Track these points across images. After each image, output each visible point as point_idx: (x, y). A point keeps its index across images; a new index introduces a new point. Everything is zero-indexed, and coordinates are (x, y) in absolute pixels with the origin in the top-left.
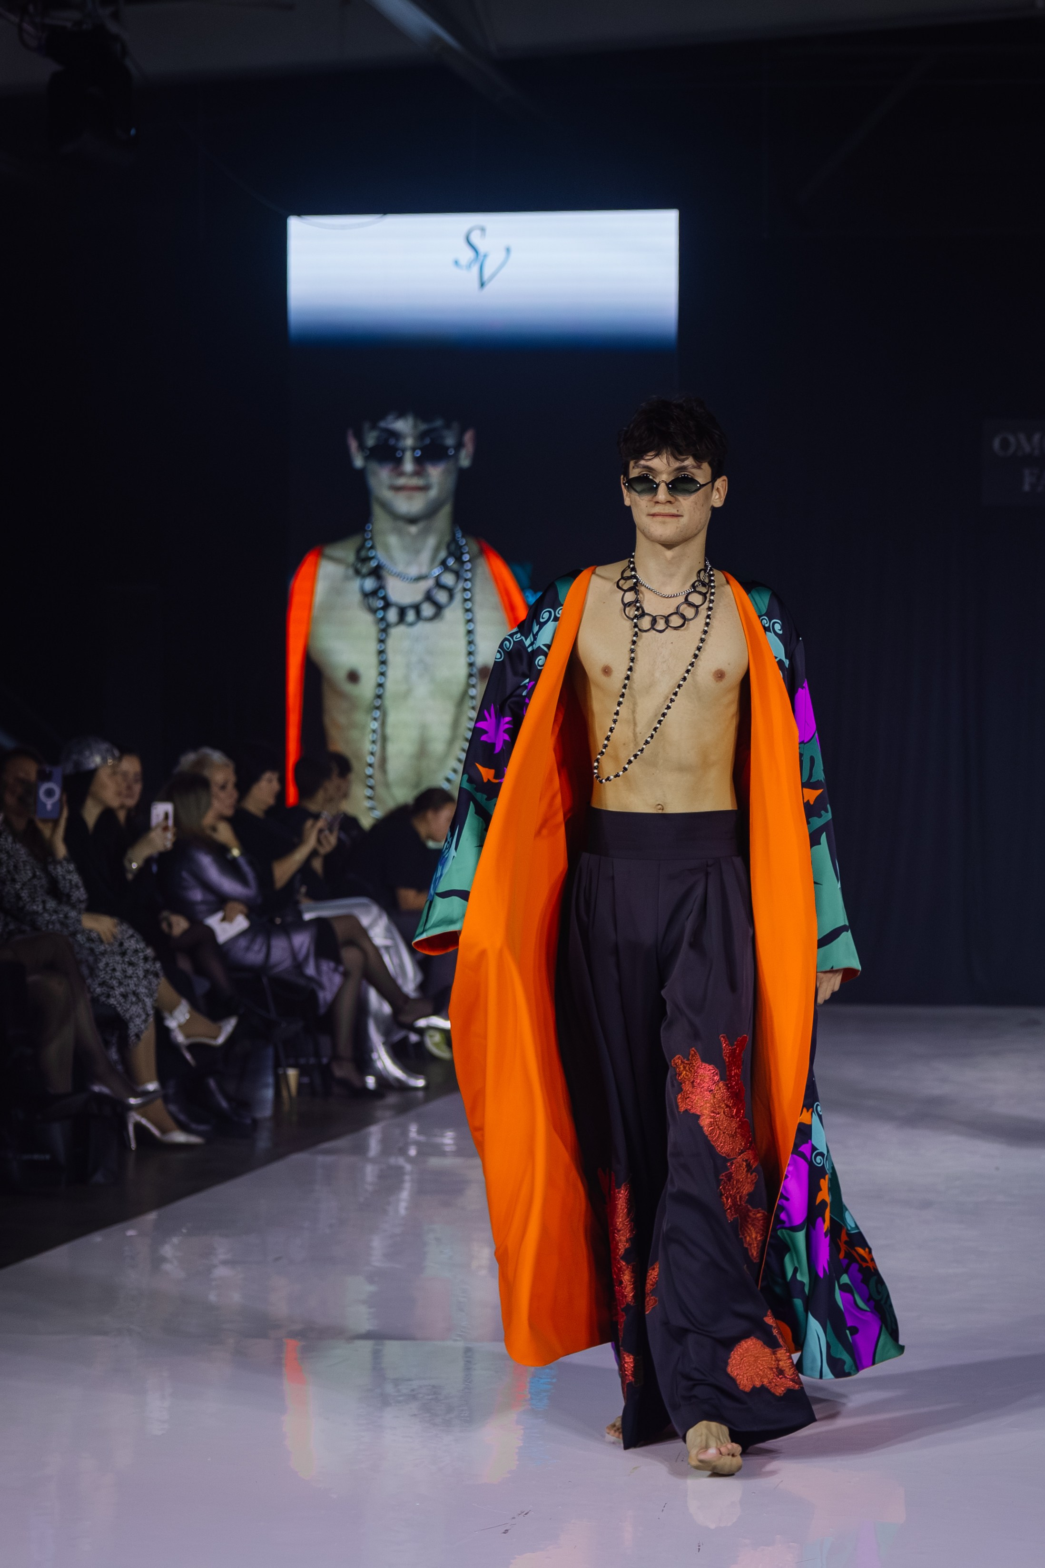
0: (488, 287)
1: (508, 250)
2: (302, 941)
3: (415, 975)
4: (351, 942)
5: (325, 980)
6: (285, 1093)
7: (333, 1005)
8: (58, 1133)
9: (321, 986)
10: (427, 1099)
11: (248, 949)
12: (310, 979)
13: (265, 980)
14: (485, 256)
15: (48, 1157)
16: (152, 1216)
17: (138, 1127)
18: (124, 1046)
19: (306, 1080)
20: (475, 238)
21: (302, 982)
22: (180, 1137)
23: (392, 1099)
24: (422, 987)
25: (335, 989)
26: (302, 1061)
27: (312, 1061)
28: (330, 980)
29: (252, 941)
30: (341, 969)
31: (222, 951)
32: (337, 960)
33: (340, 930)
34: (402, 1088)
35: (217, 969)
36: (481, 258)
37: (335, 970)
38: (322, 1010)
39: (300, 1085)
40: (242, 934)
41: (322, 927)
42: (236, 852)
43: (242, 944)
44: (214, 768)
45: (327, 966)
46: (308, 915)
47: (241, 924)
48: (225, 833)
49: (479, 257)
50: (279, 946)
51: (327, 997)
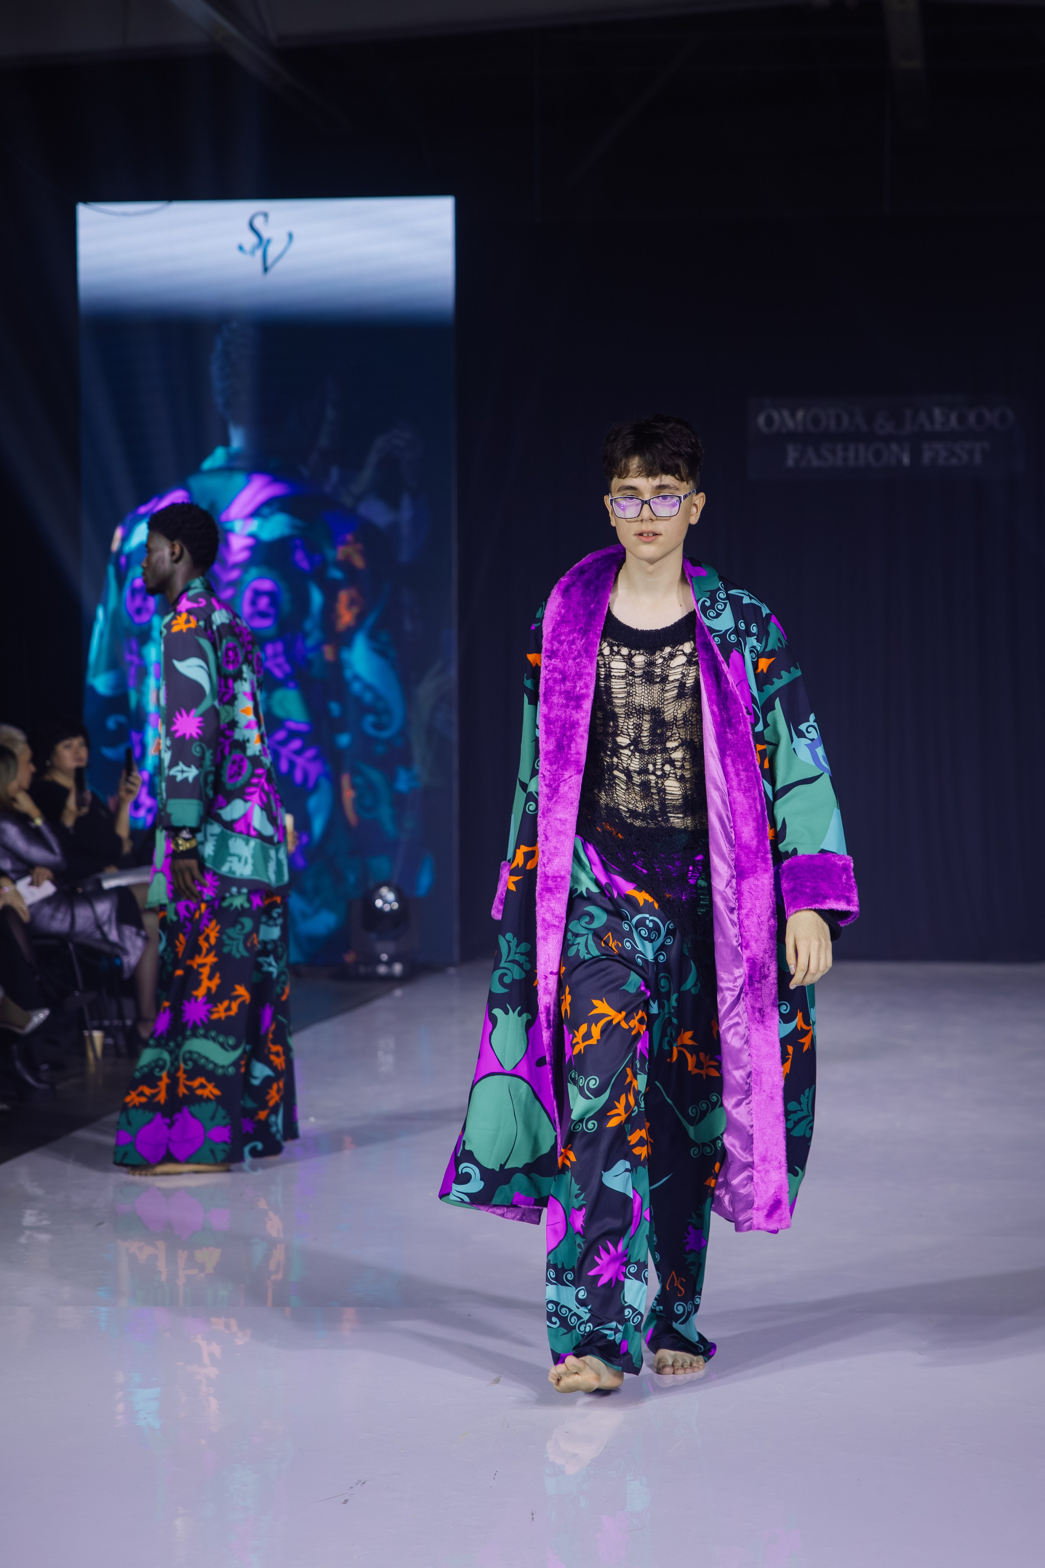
0: (272, 272)
1: (291, 236)
2: (104, 908)
5: (128, 945)
6: (90, 1055)
7: (137, 970)
9: (125, 952)
11: (52, 917)
12: (113, 945)
13: (71, 946)
14: (269, 241)
19: (110, 1041)
20: (259, 223)
21: (107, 948)
25: (138, 953)
26: (106, 1023)
27: (116, 1022)
28: (134, 945)
29: (57, 909)
30: (143, 933)
32: (139, 925)
33: (138, 897)
35: (20, 938)
36: (264, 242)
37: (138, 934)
38: (127, 975)
39: (105, 1047)
40: (47, 901)
41: (123, 895)
42: (39, 822)
43: (47, 911)
44: (12, 740)
45: (129, 931)
46: (108, 884)
47: (48, 889)
48: (25, 804)
49: (263, 243)
50: (83, 915)
51: (131, 959)
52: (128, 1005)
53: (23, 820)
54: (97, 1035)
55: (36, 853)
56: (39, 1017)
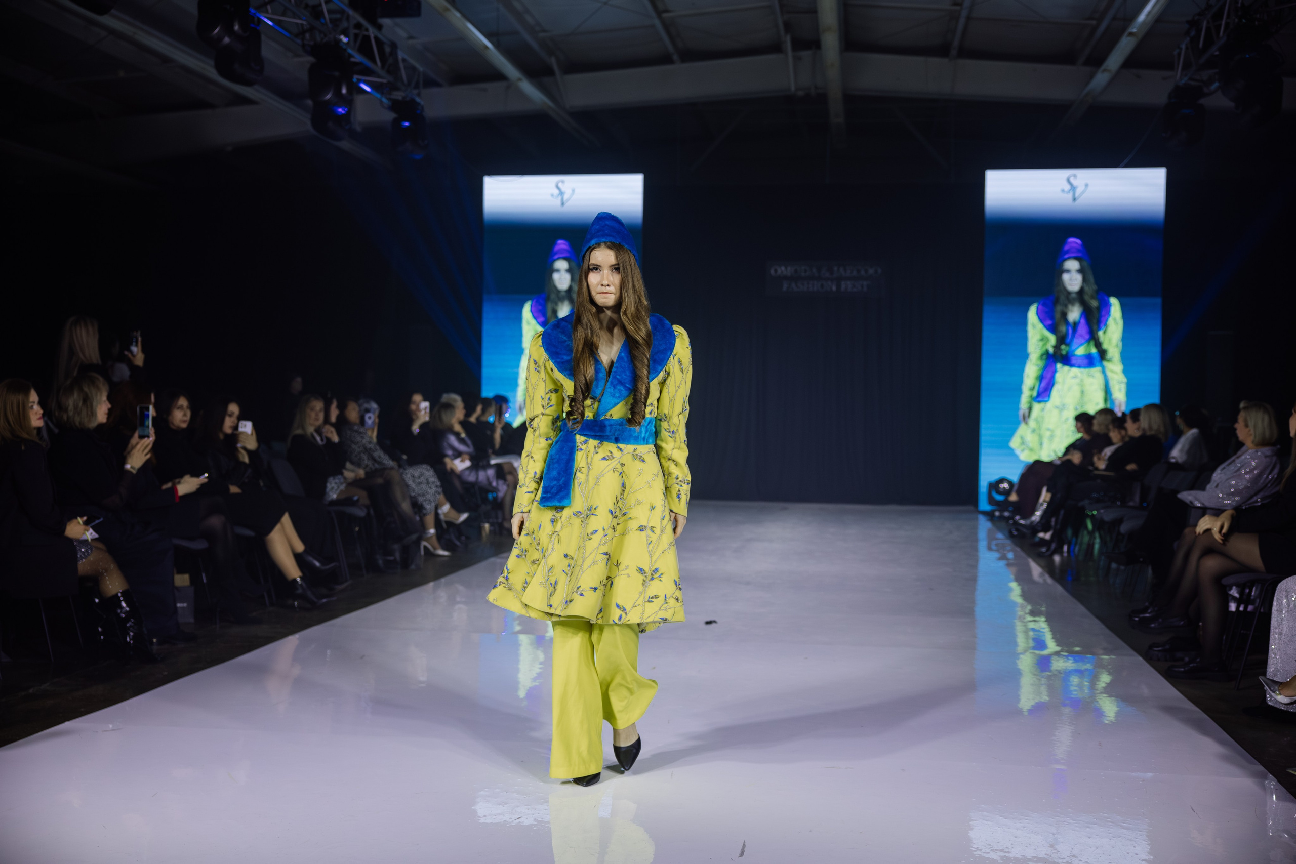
0: (565, 205)
1: (573, 189)
2: (491, 472)
4: (511, 473)
5: (499, 488)
6: (483, 533)
7: (503, 499)
9: (498, 491)
11: (469, 475)
12: (494, 488)
14: (564, 193)
16: (431, 584)
17: (425, 547)
18: (422, 515)
20: (560, 185)
21: (491, 489)
22: (441, 552)
25: (503, 491)
27: (494, 520)
28: (501, 488)
29: (471, 472)
30: (507, 483)
31: (459, 476)
32: (504, 479)
33: (506, 468)
37: (503, 483)
39: (490, 531)
40: (468, 469)
41: (499, 467)
42: (463, 435)
43: (467, 472)
44: (455, 401)
45: (501, 482)
46: (493, 462)
47: (468, 463)
48: (458, 428)
49: (561, 193)
50: (482, 475)
51: (501, 494)
52: (499, 513)
53: (457, 435)
54: (487, 526)
55: (462, 448)
56: (464, 516)
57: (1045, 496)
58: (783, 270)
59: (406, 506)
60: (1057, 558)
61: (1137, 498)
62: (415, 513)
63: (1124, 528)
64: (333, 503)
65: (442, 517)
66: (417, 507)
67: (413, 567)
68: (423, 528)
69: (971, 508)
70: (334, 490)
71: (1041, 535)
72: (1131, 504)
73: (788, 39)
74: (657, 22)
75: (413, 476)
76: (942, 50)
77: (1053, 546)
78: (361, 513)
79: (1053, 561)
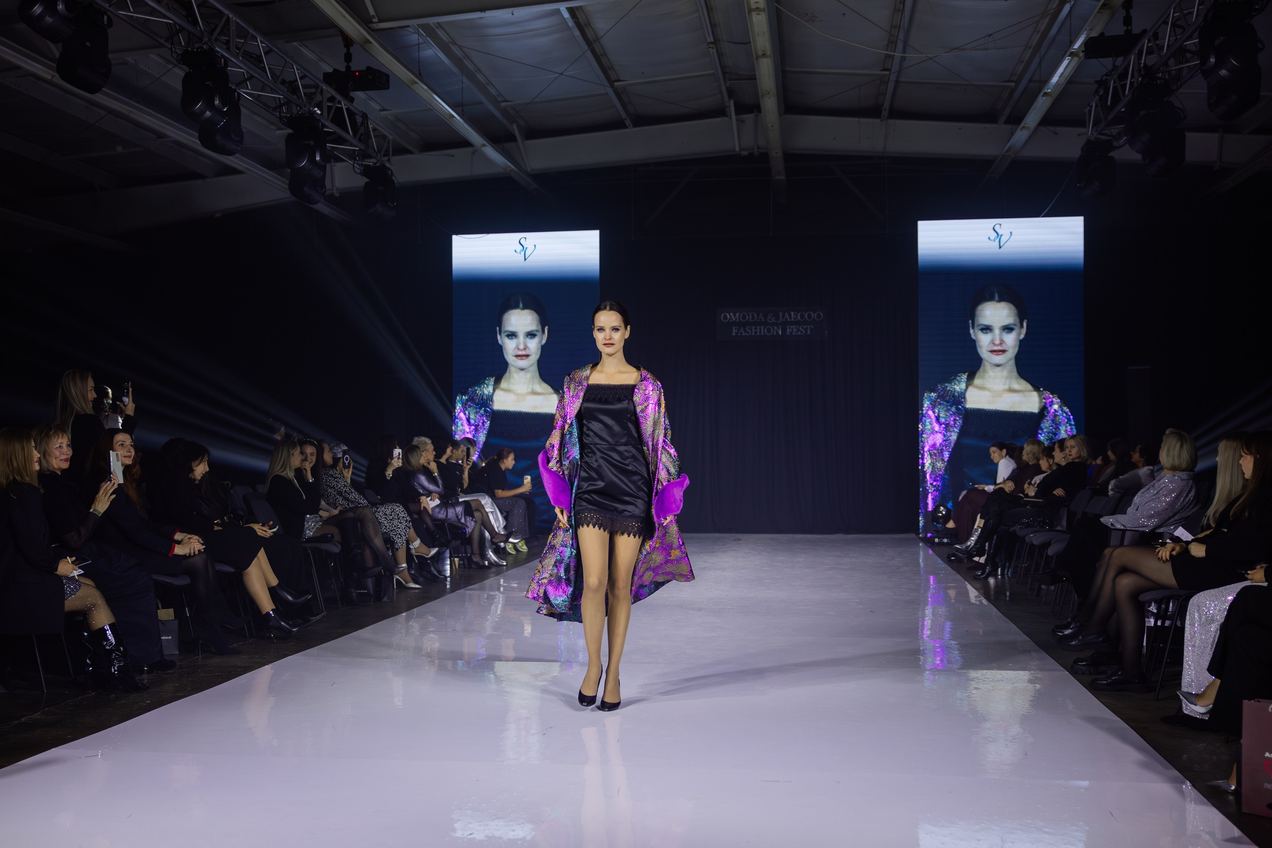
0: (527, 260)
1: (535, 245)
2: (459, 509)
3: (503, 523)
4: (478, 510)
5: (468, 524)
7: (471, 534)
8: (370, 582)
9: (467, 526)
10: (507, 570)
11: (439, 512)
12: (463, 524)
14: (527, 248)
15: (366, 591)
17: (398, 580)
18: (395, 550)
19: (462, 562)
20: (523, 241)
21: (460, 525)
22: (413, 585)
23: (493, 569)
24: (505, 528)
25: (472, 527)
26: (460, 554)
28: (470, 524)
29: (441, 509)
30: (474, 520)
31: (430, 513)
32: (473, 517)
34: (497, 565)
35: (428, 520)
36: (525, 249)
37: (472, 520)
38: (467, 536)
39: (460, 564)
40: (437, 506)
41: (467, 504)
42: (436, 475)
43: (437, 510)
45: (469, 519)
46: (461, 499)
47: (437, 502)
50: (451, 512)
51: (469, 530)
52: (468, 547)
55: (432, 487)
56: (434, 551)
57: (979, 522)
58: (731, 316)
59: (378, 542)
60: (992, 581)
61: (1064, 523)
62: (388, 549)
63: (1051, 551)
64: (310, 540)
65: (413, 552)
66: (389, 541)
67: (385, 599)
68: (396, 563)
69: (913, 535)
70: (311, 527)
71: (976, 559)
72: (1059, 528)
73: (732, 103)
74: (610, 91)
75: (386, 514)
76: (873, 112)
77: (988, 569)
78: (336, 549)
79: (988, 584)
